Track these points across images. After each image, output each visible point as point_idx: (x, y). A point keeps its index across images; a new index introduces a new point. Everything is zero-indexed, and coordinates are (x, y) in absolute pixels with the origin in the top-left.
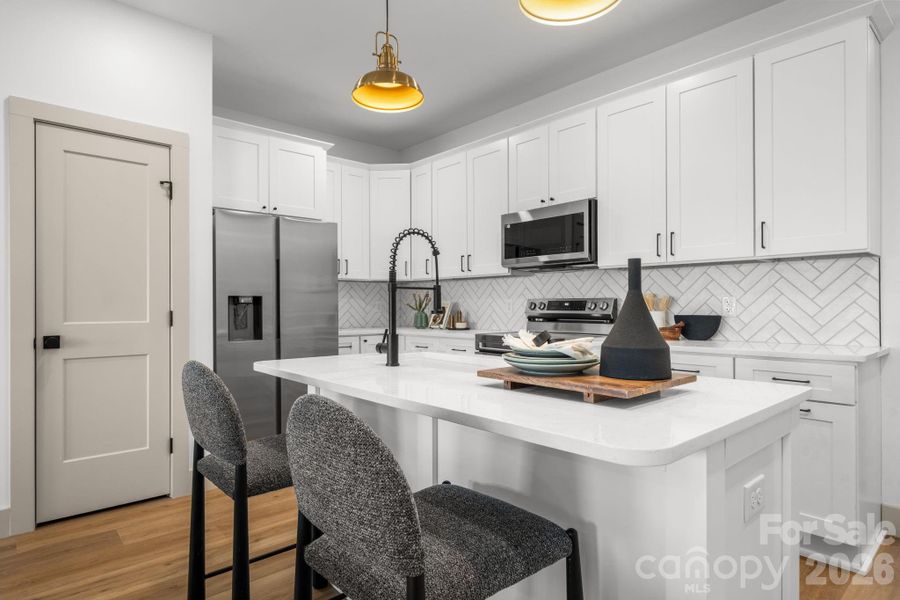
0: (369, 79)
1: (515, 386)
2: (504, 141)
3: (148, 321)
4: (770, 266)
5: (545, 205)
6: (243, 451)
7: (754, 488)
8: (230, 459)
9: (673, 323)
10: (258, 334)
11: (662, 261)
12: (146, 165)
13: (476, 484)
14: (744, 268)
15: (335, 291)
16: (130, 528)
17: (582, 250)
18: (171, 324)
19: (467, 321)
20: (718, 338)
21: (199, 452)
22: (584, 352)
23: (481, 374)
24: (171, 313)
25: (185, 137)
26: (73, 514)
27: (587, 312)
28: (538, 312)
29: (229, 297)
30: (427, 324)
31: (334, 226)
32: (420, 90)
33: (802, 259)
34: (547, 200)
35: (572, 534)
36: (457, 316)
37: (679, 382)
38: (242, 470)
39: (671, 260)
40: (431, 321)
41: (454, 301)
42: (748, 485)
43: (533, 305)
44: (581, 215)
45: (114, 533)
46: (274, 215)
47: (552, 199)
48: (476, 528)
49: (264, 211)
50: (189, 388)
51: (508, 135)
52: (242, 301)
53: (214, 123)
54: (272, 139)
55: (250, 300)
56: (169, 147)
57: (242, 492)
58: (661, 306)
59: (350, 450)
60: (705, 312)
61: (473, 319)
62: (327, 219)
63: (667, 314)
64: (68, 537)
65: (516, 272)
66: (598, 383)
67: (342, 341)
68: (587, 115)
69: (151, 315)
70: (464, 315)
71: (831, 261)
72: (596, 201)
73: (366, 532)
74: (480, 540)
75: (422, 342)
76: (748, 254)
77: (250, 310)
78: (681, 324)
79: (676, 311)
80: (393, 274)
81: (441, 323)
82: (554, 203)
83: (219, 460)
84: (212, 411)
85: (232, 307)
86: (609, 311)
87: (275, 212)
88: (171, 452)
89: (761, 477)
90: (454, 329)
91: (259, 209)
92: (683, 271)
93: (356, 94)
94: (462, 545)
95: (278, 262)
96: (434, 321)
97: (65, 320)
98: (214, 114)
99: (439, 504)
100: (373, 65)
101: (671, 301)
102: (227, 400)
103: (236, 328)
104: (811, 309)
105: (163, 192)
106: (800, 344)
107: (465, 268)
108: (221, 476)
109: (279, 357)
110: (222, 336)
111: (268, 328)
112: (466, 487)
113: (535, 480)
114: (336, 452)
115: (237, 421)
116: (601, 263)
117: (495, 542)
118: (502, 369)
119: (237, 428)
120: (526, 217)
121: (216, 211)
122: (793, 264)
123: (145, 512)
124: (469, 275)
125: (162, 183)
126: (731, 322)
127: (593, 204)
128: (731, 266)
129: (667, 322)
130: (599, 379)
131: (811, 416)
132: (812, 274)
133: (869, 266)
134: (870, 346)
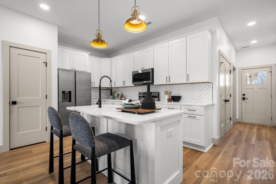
0: (94, 41)
1: (123, 111)
2: (133, 53)
3: (40, 97)
4: (191, 85)
6: (62, 127)
7: (170, 131)
8: (59, 129)
9: (171, 98)
10: (70, 101)
12: (40, 58)
13: (115, 133)
14: (186, 85)
15: (91, 90)
16: (35, 149)
17: (150, 80)
18: (47, 98)
19: (125, 98)
20: (180, 101)
21: (52, 128)
22: (138, 104)
23: (117, 109)
24: (47, 95)
25: (50, 51)
26: (20, 146)
28: (141, 95)
29: (62, 91)
30: (115, 98)
31: (90, 74)
32: (107, 44)
33: (197, 83)
34: (142, 68)
35: (131, 141)
36: (122, 96)
37: (157, 110)
38: (61, 131)
39: (170, 83)
40: (116, 98)
41: (122, 92)
42: (168, 131)
43: (140, 93)
44: (150, 72)
45: (31, 151)
46: (74, 71)
47: (144, 68)
48: (110, 140)
49: (72, 69)
50: (49, 113)
51: (134, 52)
52: (66, 92)
53: (58, 47)
54: (74, 51)
55: (68, 92)
56: (46, 53)
57: (61, 136)
58: (168, 94)
59: (80, 123)
60: (178, 95)
61: (126, 97)
62: (89, 72)
63: (170, 96)
64: (18, 152)
65: (136, 85)
66: (141, 110)
67: (92, 103)
68: (151, 48)
69: (41, 96)
70: (124, 96)
71: (203, 84)
72: (153, 69)
73: (84, 139)
74: (111, 142)
75: (113, 103)
76: (185, 82)
77: (68, 95)
78: (172, 98)
79: (172, 95)
80: (100, 86)
82: (144, 69)
83: (57, 129)
84: (54, 118)
85: (63, 94)
86: (157, 95)
87: (75, 70)
88: (47, 130)
89: (172, 129)
90: (122, 99)
91: (71, 69)
92: (173, 86)
93: (91, 44)
94: (106, 143)
95: (75, 82)
96: (117, 97)
97: (18, 97)
98: (58, 45)
99: (104, 136)
100: (95, 38)
101: (171, 92)
102: (58, 115)
103: (64, 99)
104: (199, 95)
105: (45, 65)
106: (197, 102)
107: (124, 84)
108: (57, 133)
109: (76, 106)
110: (61, 101)
111: (73, 99)
112: (114, 133)
113: (127, 131)
114: (78, 123)
115: (60, 120)
116: (155, 83)
117: (113, 142)
118: (121, 108)
119: (60, 121)
120: (140, 72)
121: (59, 69)
122: (196, 84)
123: (39, 146)
124: (125, 86)
125: (44, 62)
128: (183, 85)
129: (170, 97)
130: (141, 109)
131: (196, 118)
132: (199, 87)
133: (211, 85)
134: (210, 103)
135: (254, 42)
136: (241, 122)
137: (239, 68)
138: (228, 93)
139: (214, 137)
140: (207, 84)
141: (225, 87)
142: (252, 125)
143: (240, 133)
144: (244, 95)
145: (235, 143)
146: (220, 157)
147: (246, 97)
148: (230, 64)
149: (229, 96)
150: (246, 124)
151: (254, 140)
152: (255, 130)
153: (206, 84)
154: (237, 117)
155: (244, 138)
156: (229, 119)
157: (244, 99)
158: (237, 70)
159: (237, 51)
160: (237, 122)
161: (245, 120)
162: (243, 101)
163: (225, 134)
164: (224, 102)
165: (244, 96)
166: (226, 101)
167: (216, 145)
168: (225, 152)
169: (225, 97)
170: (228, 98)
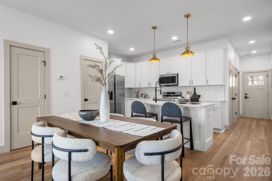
3: (99, 96)
4: (208, 86)
5: (168, 74)
11: (191, 85)
15: (124, 90)
17: (176, 83)
20: (200, 99)
25: (104, 61)
27: (175, 94)
35: (191, 118)
40: (140, 97)
41: (145, 92)
42: (208, 113)
43: (164, 93)
44: (175, 76)
56: (102, 63)
58: (190, 93)
62: (123, 76)
63: (191, 95)
65: (161, 87)
70: (147, 95)
71: (217, 86)
76: (205, 85)
77: (110, 94)
81: (143, 97)
86: (180, 94)
90: (146, 98)
95: (115, 84)
97: (87, 96)
104: (215, 94)
107: (149, 85)
111: (113, 98)
116: (179, 85)
122: (212, 86)
124: (150, 87)
126: (202, 96)
127: (178, 74)
131: (215, 110)
132: (215, 88)
133: (223, 87)
134: (223, 99)
135: (254, 52)
136: (244, 117)
137: (242, 72)
138: (234, 93)
139: (226, 125)
140: (221, 86)
141: (233, 87)
142: (253, 119)
143: (244, 124)
144: (246, 94)
145: (240, 129)
146: (231, 135)
147: (248, 96)
148: (236, 70)
149: (235, 95)
150: (248, 118)
151: (254, 127)
152: (255, 122)
153: (219, 86)
154: (241, 113)
155: (247, 126)
156: (235, 113)
157: (246, 97)
158: (241, 74)
159: (241, 58)
160: (241, 117)
161: (247, 116)
162: (245, 99)
163: (233, 124)
164: (232, 100)
165: (246, 96)
166: (233, 99)
167: (227, 130)
168: (234, 133)
169: (233, 96)
170: (234, 96)
